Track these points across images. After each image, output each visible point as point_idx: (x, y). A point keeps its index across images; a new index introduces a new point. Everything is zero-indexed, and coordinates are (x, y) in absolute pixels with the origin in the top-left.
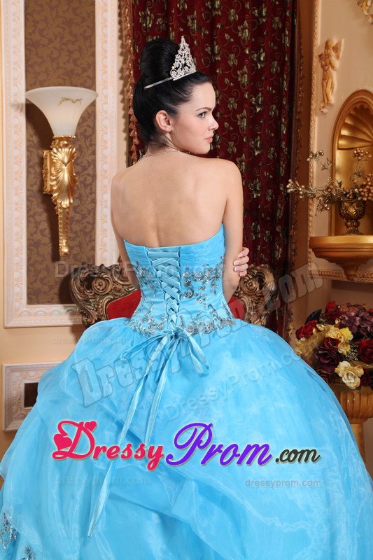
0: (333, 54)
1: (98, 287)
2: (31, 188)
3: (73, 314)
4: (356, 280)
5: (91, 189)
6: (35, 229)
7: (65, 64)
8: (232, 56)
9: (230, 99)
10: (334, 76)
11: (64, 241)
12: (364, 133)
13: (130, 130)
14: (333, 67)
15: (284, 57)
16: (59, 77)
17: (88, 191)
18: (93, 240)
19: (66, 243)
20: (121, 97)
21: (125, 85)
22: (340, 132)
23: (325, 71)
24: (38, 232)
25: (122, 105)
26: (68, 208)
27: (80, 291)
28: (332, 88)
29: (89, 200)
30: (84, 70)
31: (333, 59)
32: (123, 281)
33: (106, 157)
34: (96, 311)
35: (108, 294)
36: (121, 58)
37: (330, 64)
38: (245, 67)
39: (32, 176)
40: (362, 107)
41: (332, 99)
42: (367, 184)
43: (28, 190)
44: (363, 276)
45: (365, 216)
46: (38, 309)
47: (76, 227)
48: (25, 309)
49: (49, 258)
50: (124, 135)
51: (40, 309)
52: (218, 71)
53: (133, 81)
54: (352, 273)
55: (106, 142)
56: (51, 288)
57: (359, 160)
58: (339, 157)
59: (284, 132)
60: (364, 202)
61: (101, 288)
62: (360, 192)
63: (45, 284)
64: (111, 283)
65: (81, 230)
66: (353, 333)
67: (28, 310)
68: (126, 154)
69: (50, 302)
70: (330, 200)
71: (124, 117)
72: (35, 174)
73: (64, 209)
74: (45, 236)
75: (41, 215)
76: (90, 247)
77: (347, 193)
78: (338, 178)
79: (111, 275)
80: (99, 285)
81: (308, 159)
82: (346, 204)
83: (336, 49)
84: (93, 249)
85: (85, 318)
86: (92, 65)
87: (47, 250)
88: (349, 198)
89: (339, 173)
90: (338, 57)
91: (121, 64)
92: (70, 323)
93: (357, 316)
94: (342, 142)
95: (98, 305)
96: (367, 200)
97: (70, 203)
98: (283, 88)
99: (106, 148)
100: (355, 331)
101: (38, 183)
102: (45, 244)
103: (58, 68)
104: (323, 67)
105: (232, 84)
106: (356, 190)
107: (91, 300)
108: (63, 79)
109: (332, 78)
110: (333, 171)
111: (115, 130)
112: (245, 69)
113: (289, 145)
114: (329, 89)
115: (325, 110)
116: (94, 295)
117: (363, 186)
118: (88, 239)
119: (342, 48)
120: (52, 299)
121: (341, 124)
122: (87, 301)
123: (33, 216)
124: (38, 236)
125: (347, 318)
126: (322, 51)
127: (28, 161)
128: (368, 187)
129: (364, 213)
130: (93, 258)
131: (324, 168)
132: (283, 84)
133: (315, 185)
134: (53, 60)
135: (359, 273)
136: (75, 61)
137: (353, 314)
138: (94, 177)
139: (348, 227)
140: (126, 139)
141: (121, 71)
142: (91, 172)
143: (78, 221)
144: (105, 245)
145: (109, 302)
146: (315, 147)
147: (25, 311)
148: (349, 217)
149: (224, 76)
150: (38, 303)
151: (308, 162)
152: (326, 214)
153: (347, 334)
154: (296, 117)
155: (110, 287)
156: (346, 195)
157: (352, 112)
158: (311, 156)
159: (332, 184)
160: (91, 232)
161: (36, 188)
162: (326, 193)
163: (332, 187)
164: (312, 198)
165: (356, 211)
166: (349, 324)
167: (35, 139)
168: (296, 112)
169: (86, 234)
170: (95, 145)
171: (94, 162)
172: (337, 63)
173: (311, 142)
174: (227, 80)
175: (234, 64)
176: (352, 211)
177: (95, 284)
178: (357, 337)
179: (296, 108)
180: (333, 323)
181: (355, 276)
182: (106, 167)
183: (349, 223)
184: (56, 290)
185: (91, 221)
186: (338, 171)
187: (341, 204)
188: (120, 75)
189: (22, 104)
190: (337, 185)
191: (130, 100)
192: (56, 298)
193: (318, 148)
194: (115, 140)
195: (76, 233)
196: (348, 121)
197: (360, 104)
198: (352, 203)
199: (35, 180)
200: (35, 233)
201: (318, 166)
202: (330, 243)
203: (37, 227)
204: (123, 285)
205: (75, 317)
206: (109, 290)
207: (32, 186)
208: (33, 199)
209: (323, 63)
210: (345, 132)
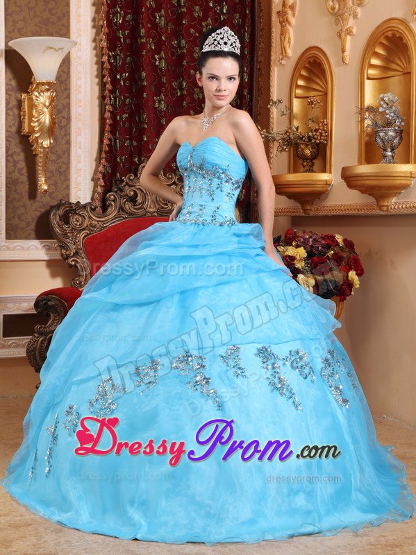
0: (289, 12)
1: (76, 223)
2: (10, 130)
3: (49, 249)
4: (311, 213)
5: (66, 131)
6: (13, 168)
7: (41, 12)
8: (197, 8)
9: (195, 49)
10: (291, 32)
11: (43, 179)
12: (318, 84)
13: (103, 76)
14: (290, 24)
15: (245, 10)
16: (36, 25)
17: (63, 133)
18: (67, 179)
19: (45, 181)
20: (94, 44)
21: (97, 34)
22: (297, 83)
23: (283, 27)
24: (16, 170)
25: (94, 52)
26: (48, 148)
27: (59, 225)
28: (289, 42)
29: (64, 141)
30: (59, 19)
31: (290, 16)
32: (98, 217)
33: (80, 101)
34: (74, 244)
35: (84, 229)
36: (94, 8)
37: (287, 21)
38: (209, 19)
39: (11, 118)
40: (315, 61)
41: (290, 52)
42: (319, 129)
43: (6, 131)
44: (318, 210)
45: (319, 156)
46: (16, 244)
47: (52, 167)
48: (4, 244)
49: (26, 195)
50: (97, 80)
51: (19, 244)
52: (184, 22)
53: (106, 30)
54: (308, 207)
55: (80, 87)
56: (28, 224)
57: (313, 108)
58: (296, 104)
59: (246, 80)
60: (318, 144)
61: (78, 224)
62: (314, 136)
63: (23, 221)
64: (87, 219)
65: (56, 170)
66: (307, 252)
67: (7, 244)
68: (98, 98)
69: (27, 238)
70: (288, 142)
71: (97, 63)
72: (13, 116)
73: (45, 148)
74: (22, 175)
75: (19, 154)
76: (64, 186)
77: (303, 137)
78: (296, 123)
79: (87, 212)
80: (77, 221)
81: (269, 106)
82: (302, 146)
83: (292, 8)
84: (68, 187)
85: (63, 251)
86: (67, 15)
87: (24, 188)
88: (304, 141)
89: (297, 119)
90: (294, 16)
91: (93, 14)
92: (46, 258)
93: (311, 238)
94: (299, 92)
95: (76, 239)
96: (320, 142)
97: (50, 143)
98: (245, 39)
99: (80, 92)
100: (309, 250)
101: (16, 124)
102: (22, 183)
103: (35, 17)
104: (281, 23)
105: (197, 35)
106: (310, 134)
107: (69, 235)
108: (41, 27)
109: (289, 33)
110: (291, 117)
111: (88, 76)
112: (210, 21)
113: (251, 92)
114: (286, 43)
115: (283, 62)
116: (72, 230)
117: (316, 130)
118: (63, 178)
119: (297, 8)
120: (29, 234)
121: (297, 75)
122: (65, 235)
123: (12, 156)
124: (16, 175)
125: (302, 240)
126: (280, 8)
127: (7, 103)
128: (320, 131)
129: (318, 154)
130: (68, 195)
131: (283, 114)
132: (244, 35)
133: (275, 130)
134: (30, 9)
135: (314, 207)
136: (51, 10)
137: (307, 237)
138: (68, 119)
139: (304, 166)
140: (98, 84)
141: (94, 20)
142: (66, 116)
143: (53, 161)
144: (79, 184)
145: (85, 236)
146: (275, 96)
147: (4, 246)
148: (305, 158)
149: (190, 26)
150: (16, 238)
151: (269, 109)
152: (285, 155)
153: (301, 252)
154: (257, 66)
155: (86, 223)
156: (302, 138)
157: (307, 65)
158: (271, 103)
159: (290, 128)
160: (65, 171)
161: (14, 129)
162: (285, 136)
163: (290, 131)
164: (273, 141)
165: (311, 152)
166: (304, 244)
167: (13, 83)
168: (257, 62)
169: (61, 173)
170: (69, 89)
171: (68, 105)
172: (293, 21)
173: (271, 90)
174: (192, 31)
175: (199, 16)
176: (308, 152)
177: (73, 220)
178: (310, 255)
179: (257, 59)
180: (291, 244)
181: (311, 210)
182: (80, 110)
183: (305, 164)
184: (33, 226)
185: (66, 161)
186: (295, 117)
187: (298, 147)
188: (93, 24)
189: (2, 51)
190: (295, 129)
191: (103, 48)
192: (33, 234)
193: (277, 96)
194: (88, 85)
195: (52, 172)
196: (303, 73)
197: (313, 59)
198: (307, 145)
199: (13, 122)
200: (14, 171)
201: (278, 111)
202: (289, 179)
203: (15, 166)
204: (98, 221)
205: (51, 252)
206: (85, 226)
207: (10, 127)
208: (12, 140)
209: (281, 19)
210: (301, 83)
